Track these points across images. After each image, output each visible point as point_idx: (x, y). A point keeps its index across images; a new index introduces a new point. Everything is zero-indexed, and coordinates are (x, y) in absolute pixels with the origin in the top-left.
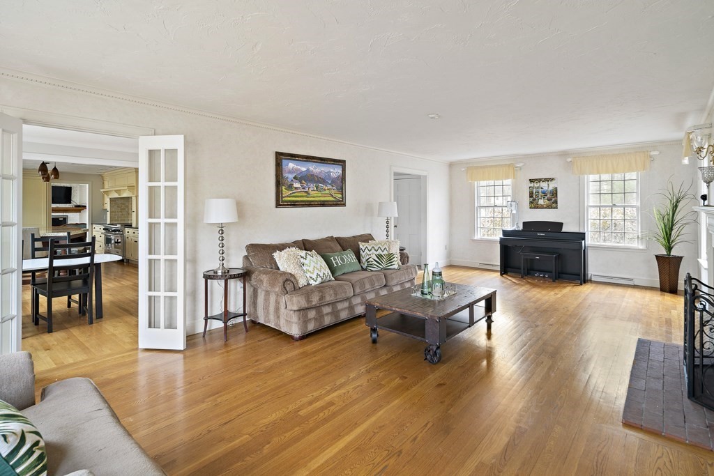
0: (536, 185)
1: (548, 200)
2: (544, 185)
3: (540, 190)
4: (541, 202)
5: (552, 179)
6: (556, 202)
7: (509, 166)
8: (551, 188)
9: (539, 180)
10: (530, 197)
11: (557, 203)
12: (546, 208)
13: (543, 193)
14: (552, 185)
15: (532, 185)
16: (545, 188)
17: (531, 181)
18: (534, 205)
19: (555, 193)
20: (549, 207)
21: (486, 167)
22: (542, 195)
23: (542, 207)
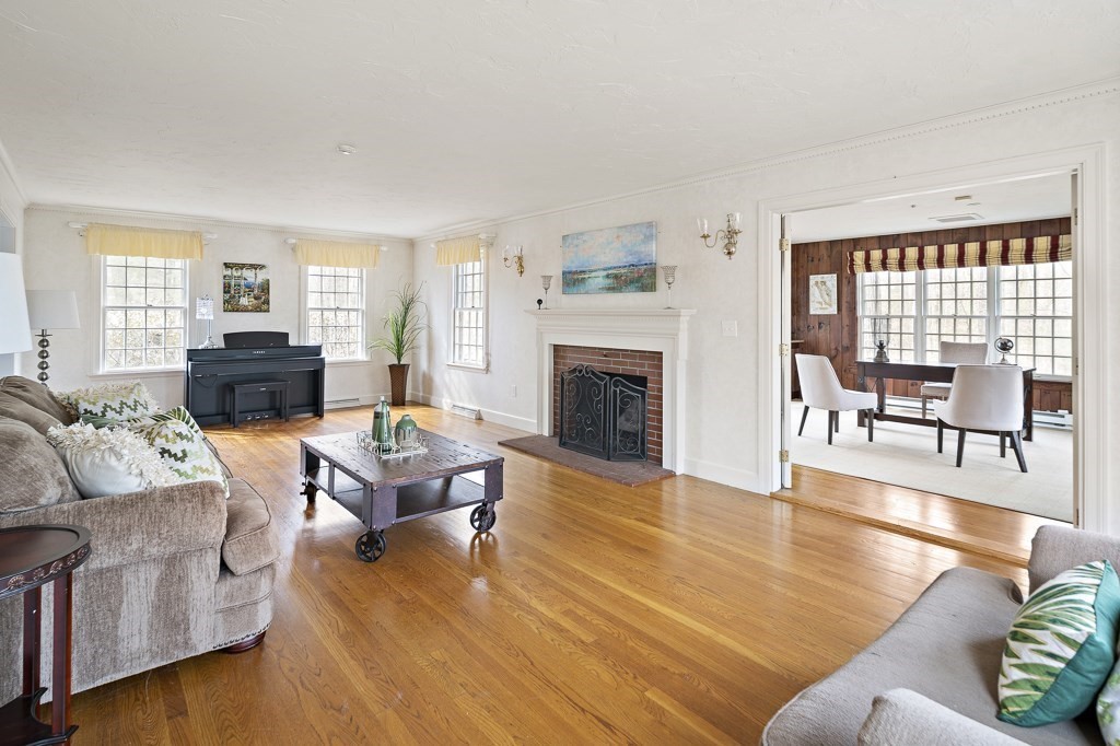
0: (235, 274)
1: (255, 298)
2: (249, 274)
3: (243, 282)
4: (244, 301)
5: (262, 267)
6: (267, 302)
7: (189, 236)
8: (259, 280)
9: (242, 266)
10: (225, 292)
11: (268, 304)
12: (251, 311)
13: (248, 286)
14: (261, 276)
15: (229, 272)
16: (251, 280)
17: (227, 265)
18: (231, 305)
19: (265, 288)
20: (257, 309)
21: (142, 229)
22: (243, 290)
23: (245, 310)
